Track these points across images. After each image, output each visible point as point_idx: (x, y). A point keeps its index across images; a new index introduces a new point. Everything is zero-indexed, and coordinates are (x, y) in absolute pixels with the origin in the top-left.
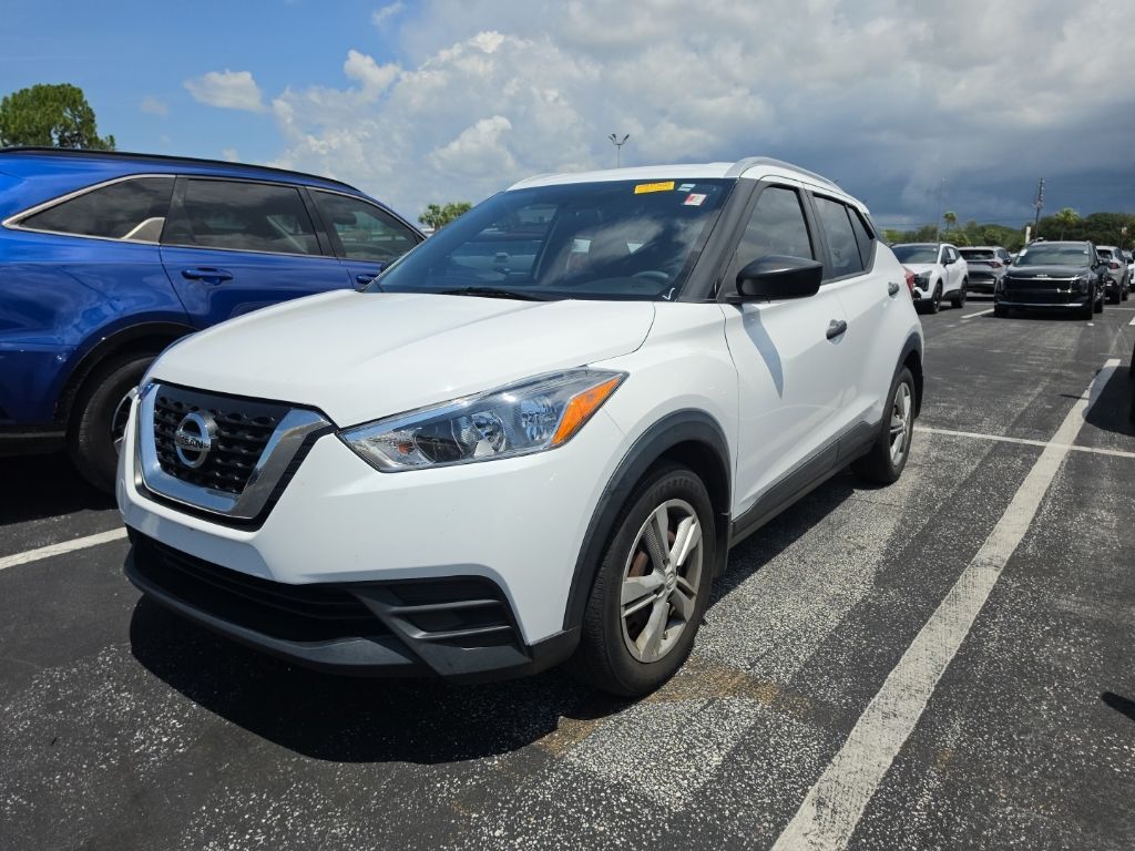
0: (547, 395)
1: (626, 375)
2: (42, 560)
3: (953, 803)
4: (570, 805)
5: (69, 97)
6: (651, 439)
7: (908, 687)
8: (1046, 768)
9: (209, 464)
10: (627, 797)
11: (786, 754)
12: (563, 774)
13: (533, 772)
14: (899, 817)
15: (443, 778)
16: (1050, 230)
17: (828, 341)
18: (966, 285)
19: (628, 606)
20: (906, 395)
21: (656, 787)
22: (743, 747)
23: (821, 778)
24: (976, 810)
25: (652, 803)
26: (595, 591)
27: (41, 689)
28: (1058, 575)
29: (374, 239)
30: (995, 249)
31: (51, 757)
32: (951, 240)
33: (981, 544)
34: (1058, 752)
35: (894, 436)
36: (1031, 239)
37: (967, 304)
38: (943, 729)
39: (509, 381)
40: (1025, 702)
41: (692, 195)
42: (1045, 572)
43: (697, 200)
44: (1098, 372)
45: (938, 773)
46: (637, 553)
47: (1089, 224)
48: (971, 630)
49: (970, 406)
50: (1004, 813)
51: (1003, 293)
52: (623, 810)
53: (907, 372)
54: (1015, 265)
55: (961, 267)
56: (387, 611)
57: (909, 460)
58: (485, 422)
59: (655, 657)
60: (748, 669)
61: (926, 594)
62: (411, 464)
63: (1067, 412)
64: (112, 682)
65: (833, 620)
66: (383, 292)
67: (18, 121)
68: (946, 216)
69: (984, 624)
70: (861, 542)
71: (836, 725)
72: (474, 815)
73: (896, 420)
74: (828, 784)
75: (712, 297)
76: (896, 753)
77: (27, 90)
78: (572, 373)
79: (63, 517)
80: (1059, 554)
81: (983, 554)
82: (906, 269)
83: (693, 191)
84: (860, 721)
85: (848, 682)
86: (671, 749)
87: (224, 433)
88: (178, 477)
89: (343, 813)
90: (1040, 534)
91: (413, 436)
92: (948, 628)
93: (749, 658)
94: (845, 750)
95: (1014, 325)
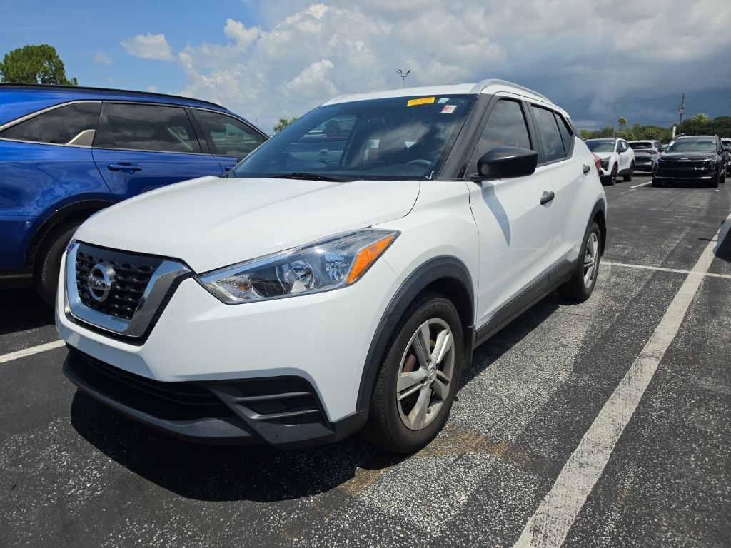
0: (343, 248)
1: (399, 233)
2: (18, 359)
3: (629, 530)
4: (361, 532)
5: (46, 53)
6: (416, 278)
7: (597, 444)
8: (695, 504)
9: (110, 299)
10: (401, 526)
11: (512, 494)
12: (357, 509)
13: (337, 509)
14: (592, 541)
15: (275, 512)
16: (689, 128)
17: (542, 206)
18: (634, 166)
19: (402, 392)
20: (595, 241)
21: (422, 518)
22: (482, 489)
23: (537, 511)
24: (646, 535)
25: (419, 530)
26: (378, 383)
27: (9, 450)
28: (699, 363)
29: (246, 142)
30: (653, 142)
31: (12, 498)
32: (623, 137)
33: (646, 342)
34: (703, 492)
35: (586, 269)
36: (676, 135)
37: (634, 178)
38: (621, 475)
39: (318, 238)
40: (679, 455)
41: (447, 106)
42: (690, 362)
43: (450, 109)
44: (723, 222)
45: (619, 508)
46: (408, 356)
47: (715, 124)
48: (640, 403)
49: (637, 247)
50: (665, 537)
51: (658, 170)
52: (399, 536)
53: (595, 225)
54: (666, 152)
55: (630, 154)
56: (232, 400)
57: (596, 285)
58: (300, 267)
59: (422, 426)
60: (486, 433)
61: (609, 378)
62: (247, 298)
63: (702, 250)
64: (56, 445)
65: (545, 397)
66: (236, 177)
67: (15, 70)
68: (620, 120)
69: (649, 399)
70: (564, 341)
71: (547, 473)
72: (295, 540)
73: (588, 258)
74: (542, 516)
75: (460, 176)
76: (589, 493)
77: (19, 49)
78: (362, 232)
79: (34, 330)
80: (700, 349)
81: (647, 349)
82: (595, 156)
83: (448, 103)
84: (563, 470)
85: (555, 441)
86: (432, 491)
87: (120, 278)
88: (92, 307)
89: (205, 538)
90: (686, 334)
91: (249, 278)
92: (624, 402)
93: (487, 425)
94: (553, 491)
95: (666, 192)
